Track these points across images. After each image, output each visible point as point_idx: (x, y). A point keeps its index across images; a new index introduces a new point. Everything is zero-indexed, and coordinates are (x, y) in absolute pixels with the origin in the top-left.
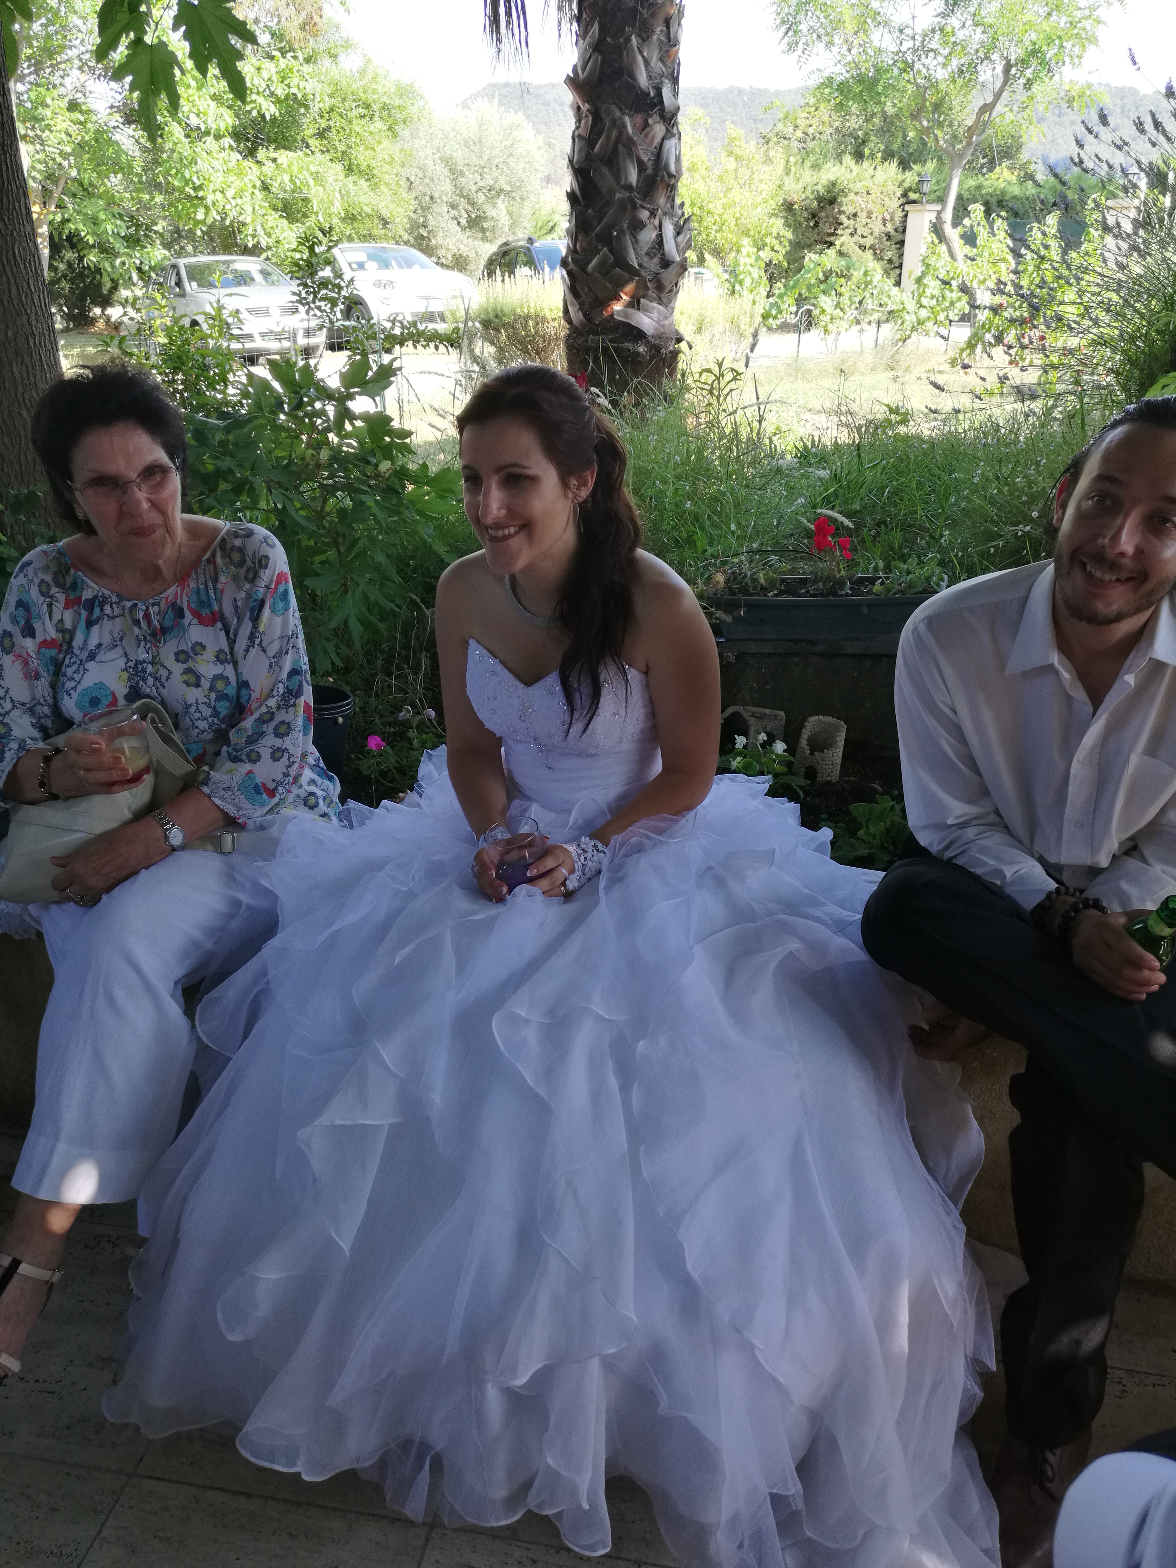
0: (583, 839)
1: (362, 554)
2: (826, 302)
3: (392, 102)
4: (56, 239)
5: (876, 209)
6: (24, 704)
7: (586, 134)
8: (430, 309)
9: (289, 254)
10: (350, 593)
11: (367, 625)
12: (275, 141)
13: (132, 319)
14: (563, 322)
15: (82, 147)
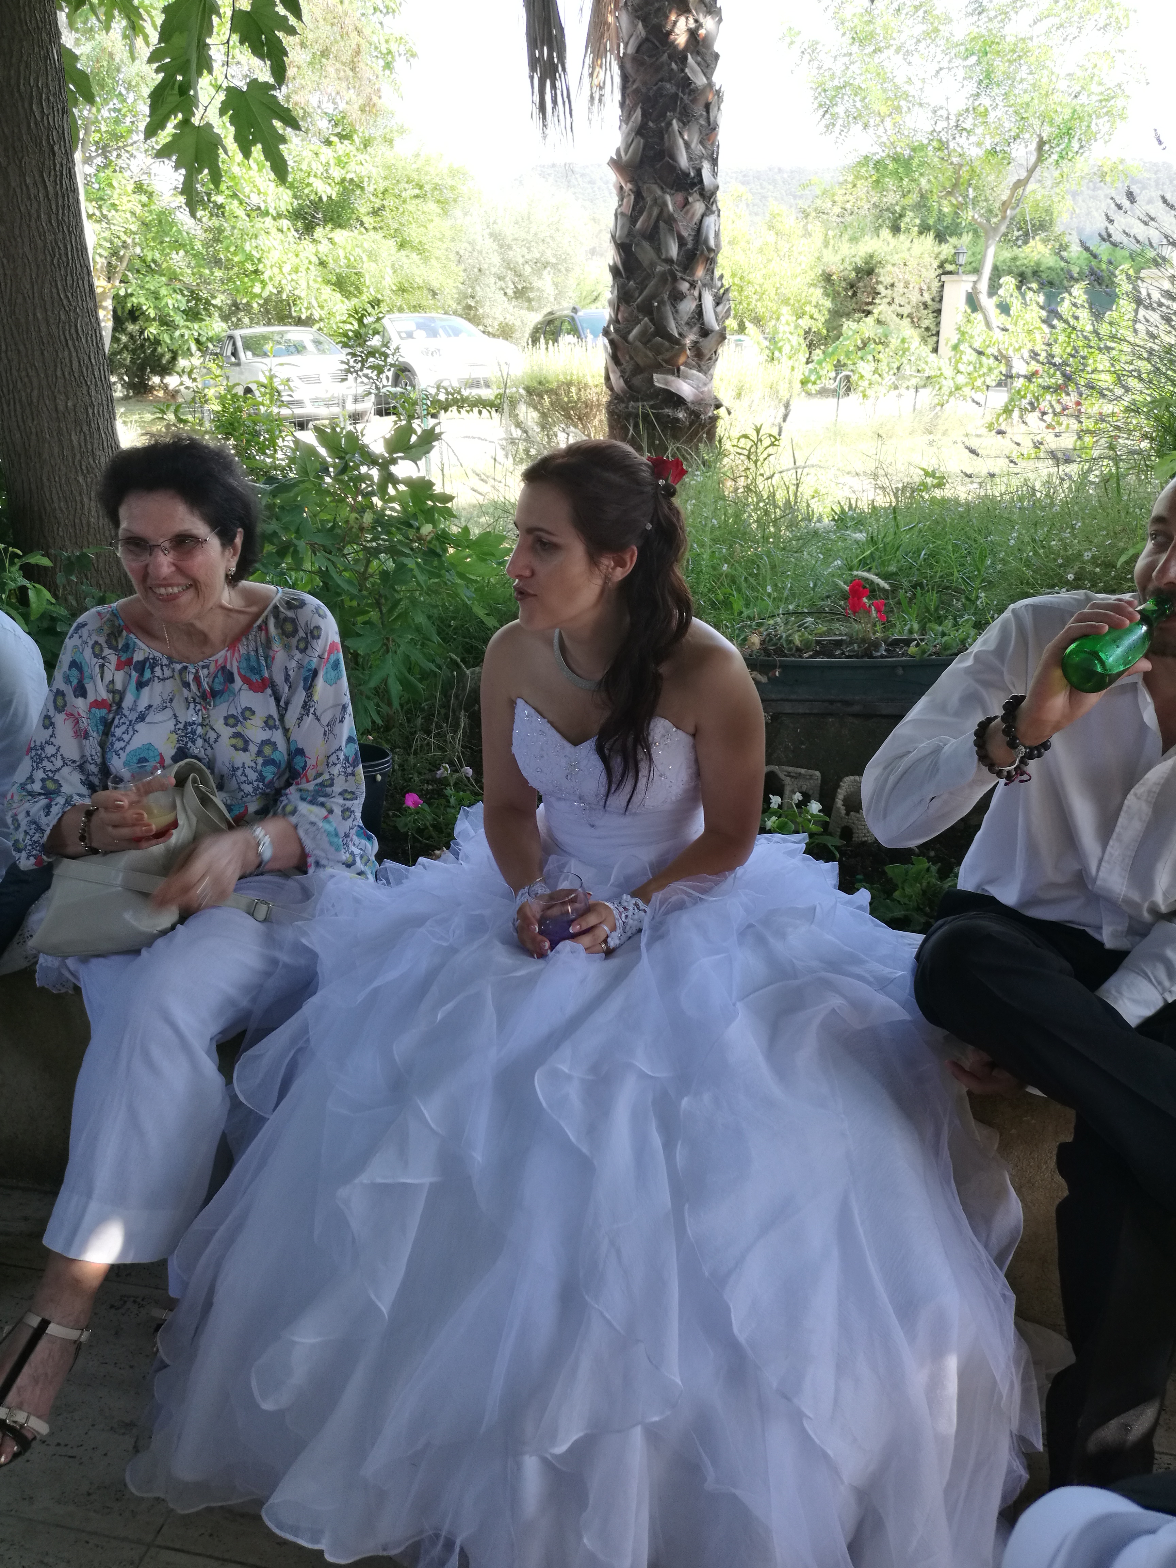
0: (625, 896)
1: (404, 615)
2: (865, 368)
3: (444, 182)
4: (120, 313)
5: (913, 280)
6: (74, 762)
7: (628, 212)
8: (475, 376)
9: (341, 325)
10: (391, 653)
11: (404, 683)
12: (331, 219)
13: (188, 388)
14: (604, 388)
15: (145, 226)
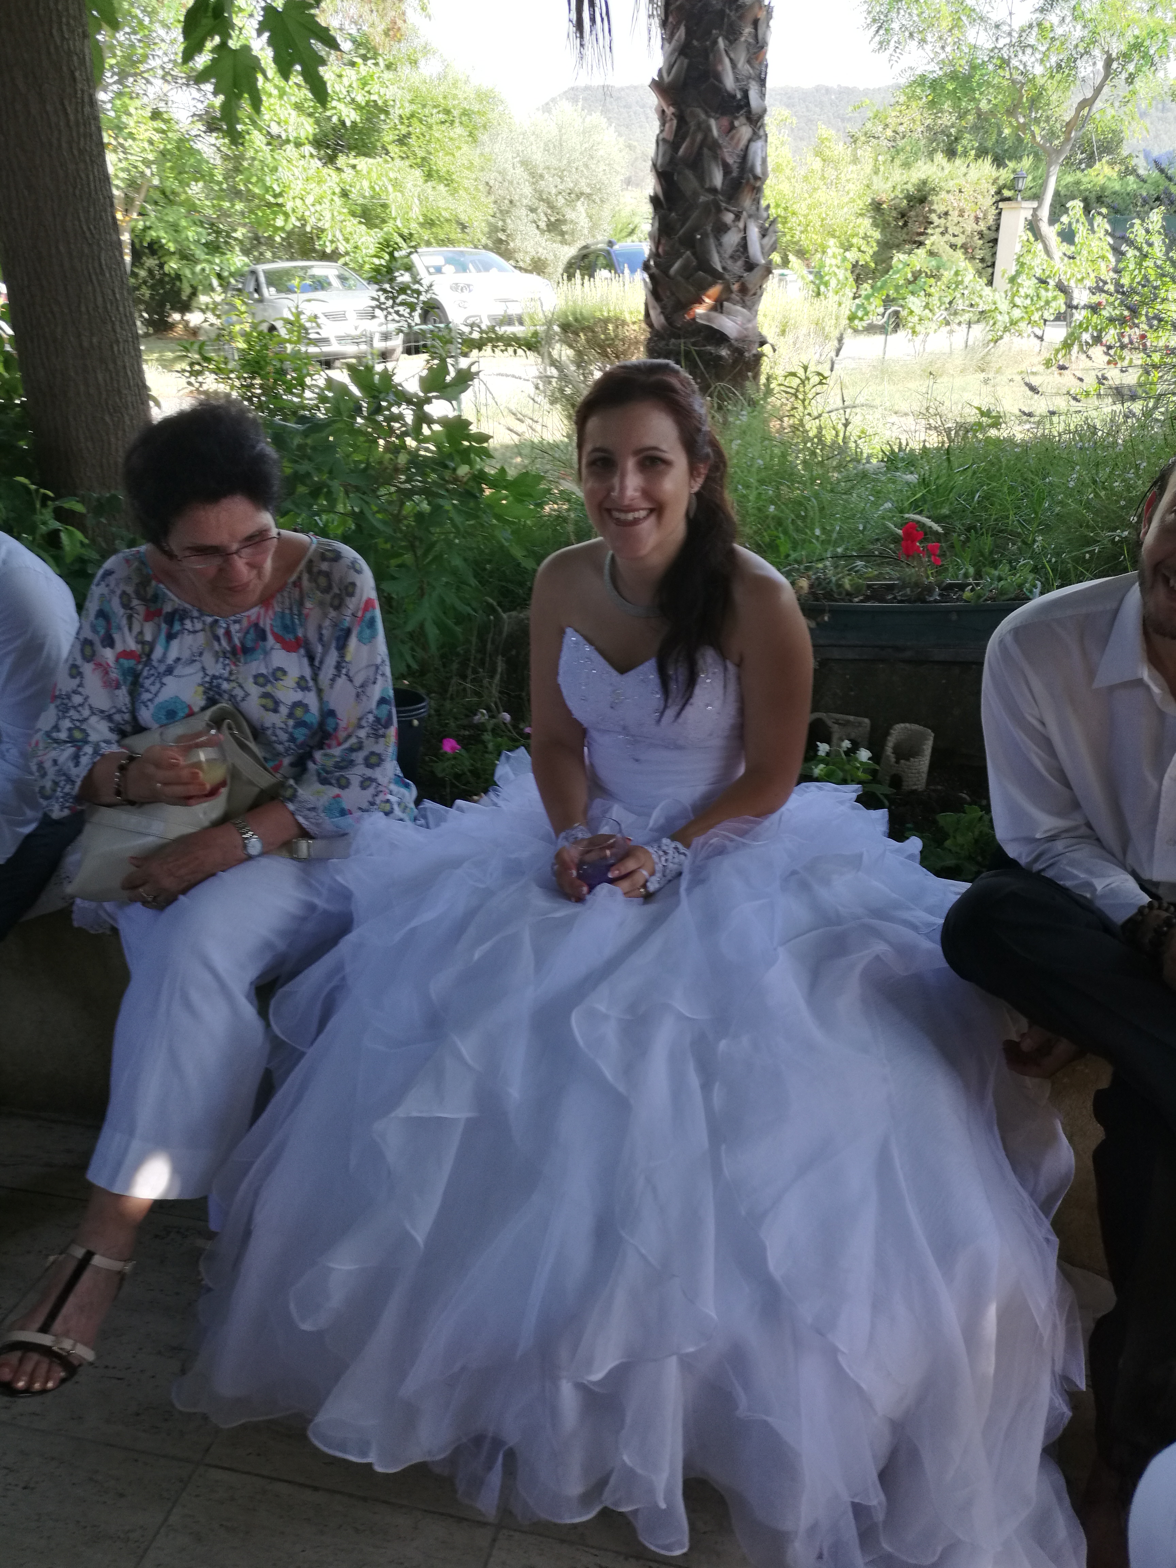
0: (664, 840)
1: (439, 558)
2: (915, 303)
3: (472, 108)
4: (138, 246)
5: (969, 207)
6: (102, 711)
7: (670, 138)
8: (510, 312)
9: (367, 259)
10: (426, 597)
11: (442, 627)
12: (355, 148)
13: (212, 325)
14: (644, 325)
15: (164, 155)
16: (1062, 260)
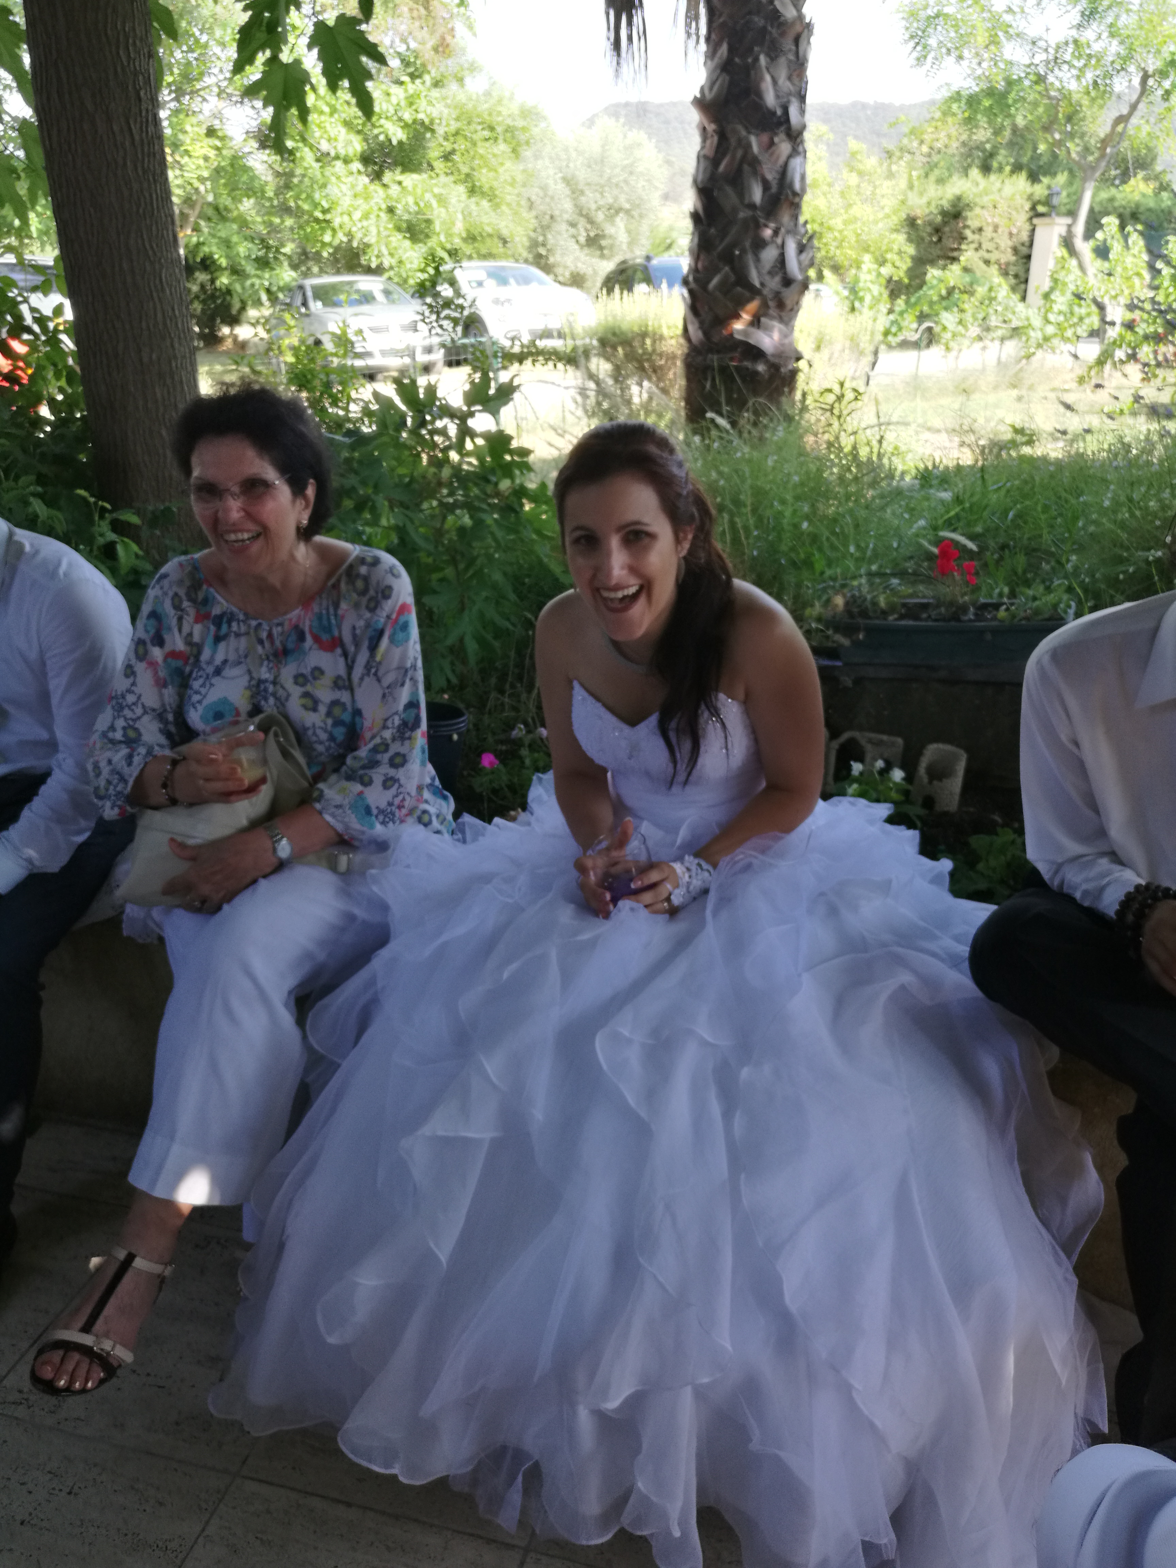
0: (687, 857)
1: (480, 572)
2: (948, 319)
3: (516, 124)
4: (191, 261)
5: (1002, 222)
6: (152, 711)
7: (711, 154)
8: (550, 326)
9: (412, 273)
10: (466, 611)
11: (481, 641)
12: (402, 164)
13: (261, 339)
14: (682, 340)
15: (218, 172)
16: (1096, 276)
